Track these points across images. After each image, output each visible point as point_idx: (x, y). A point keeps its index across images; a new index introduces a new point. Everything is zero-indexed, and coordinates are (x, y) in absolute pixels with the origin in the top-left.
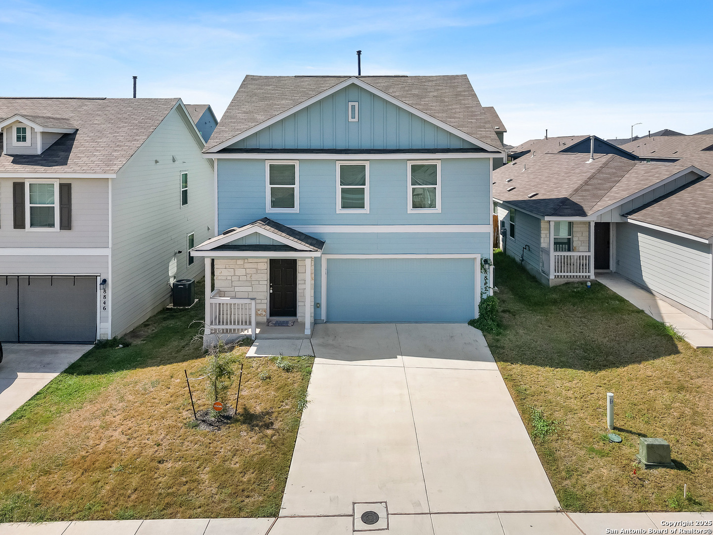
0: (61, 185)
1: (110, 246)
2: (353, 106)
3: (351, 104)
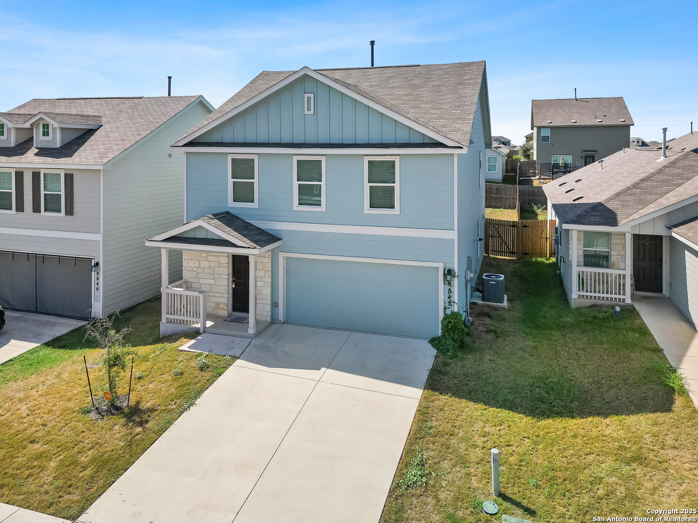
0: (66, 175)
1: (102, 232)
2: (309, 98)
3: (306, 96)
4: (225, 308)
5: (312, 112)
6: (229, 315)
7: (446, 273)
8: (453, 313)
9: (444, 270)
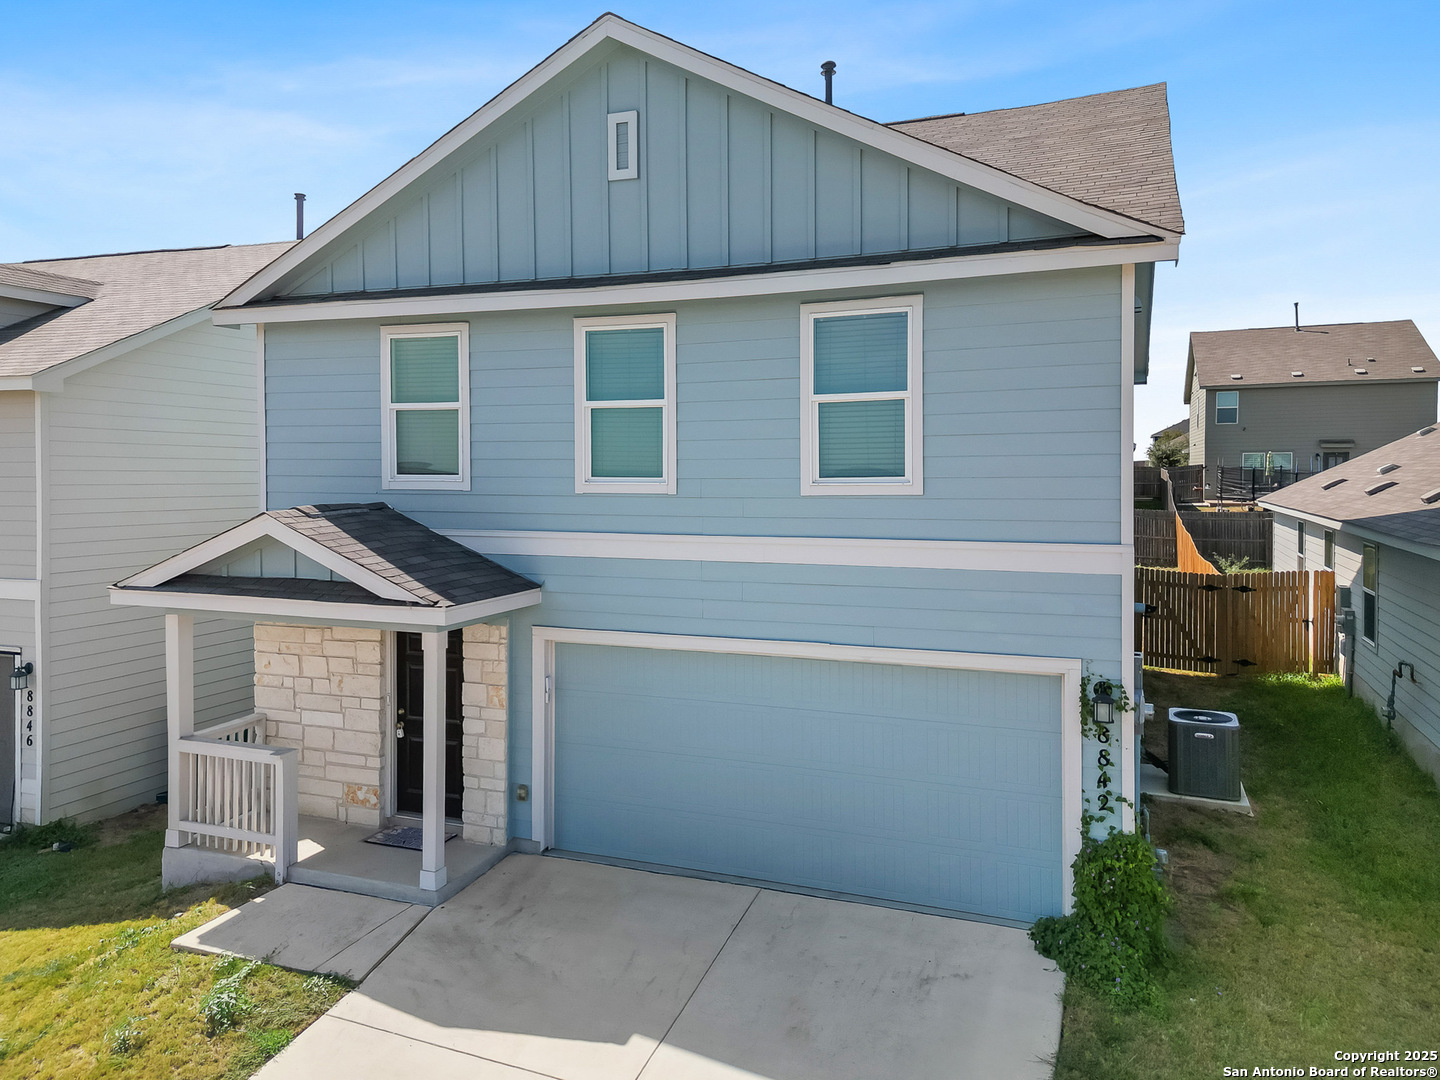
1: (39, 574)
2: (621, 127)
3: (614, 119)
4: (374, 800)
5: (631, 172)
6: (386, 824)
7: (1092, 695)
8: (1116, 837)
9: (1084, 686)
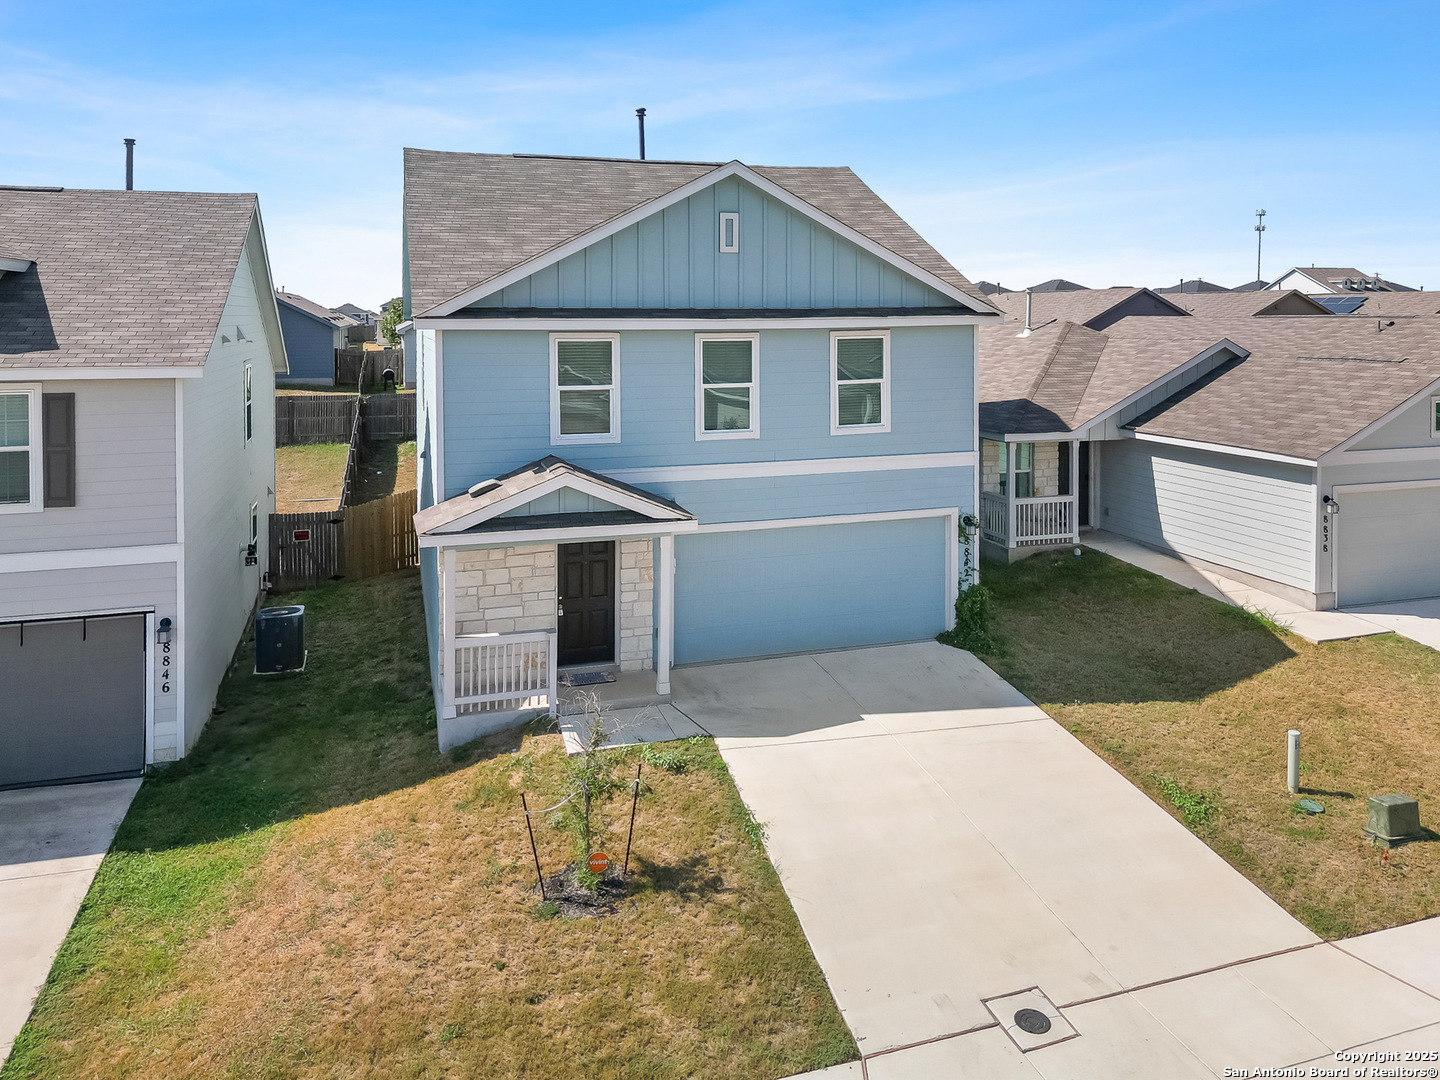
0: (47, 399)
1: (181, 537)
2: (729, 222)
3: (725, 217)
5: (735, 249)
7: (963, 524)
8: (972, 588)
9: (959, 519)
